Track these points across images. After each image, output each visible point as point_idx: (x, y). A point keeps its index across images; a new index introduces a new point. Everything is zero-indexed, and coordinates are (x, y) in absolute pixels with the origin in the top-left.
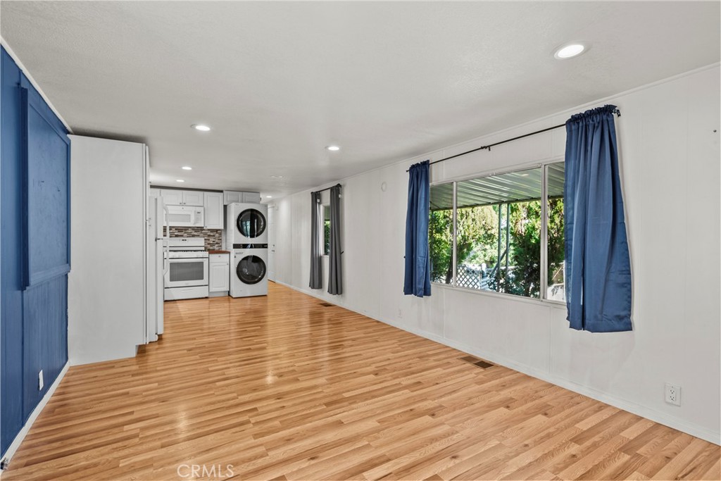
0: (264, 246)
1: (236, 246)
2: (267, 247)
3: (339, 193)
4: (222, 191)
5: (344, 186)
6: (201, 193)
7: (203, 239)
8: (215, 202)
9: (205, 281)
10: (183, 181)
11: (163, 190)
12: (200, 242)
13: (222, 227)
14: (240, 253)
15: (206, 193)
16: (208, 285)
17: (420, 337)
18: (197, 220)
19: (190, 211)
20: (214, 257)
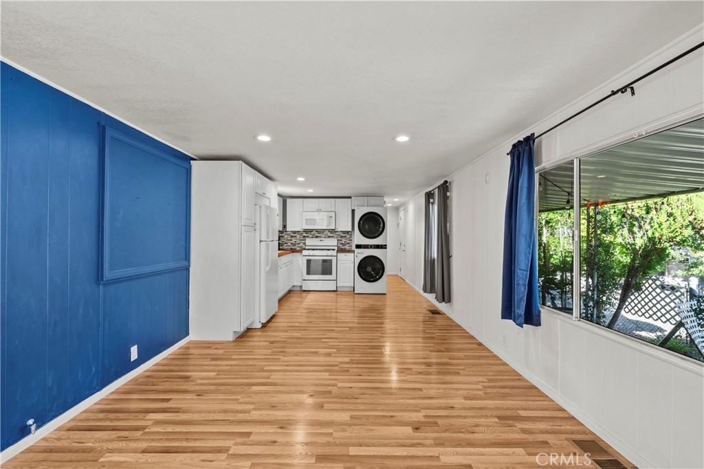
0: (383, 247)
1: (358, 247)
2: (386, 248)
3: (447, 191)
4: (350, 197)
5: (453, 181)
6: (333, 200)
7: (336, 240)
8: (344, 208)
9: (333, 277)
10: (312, 191)
11: (305, 200)
12: (333, 242)
13: (350, 230)
14: (360, 253)
15: (337, 200)
16: (336, 280)
17: (528, 381)
18: (329, 224)
19: (324, 215)
20: (341, 255)
